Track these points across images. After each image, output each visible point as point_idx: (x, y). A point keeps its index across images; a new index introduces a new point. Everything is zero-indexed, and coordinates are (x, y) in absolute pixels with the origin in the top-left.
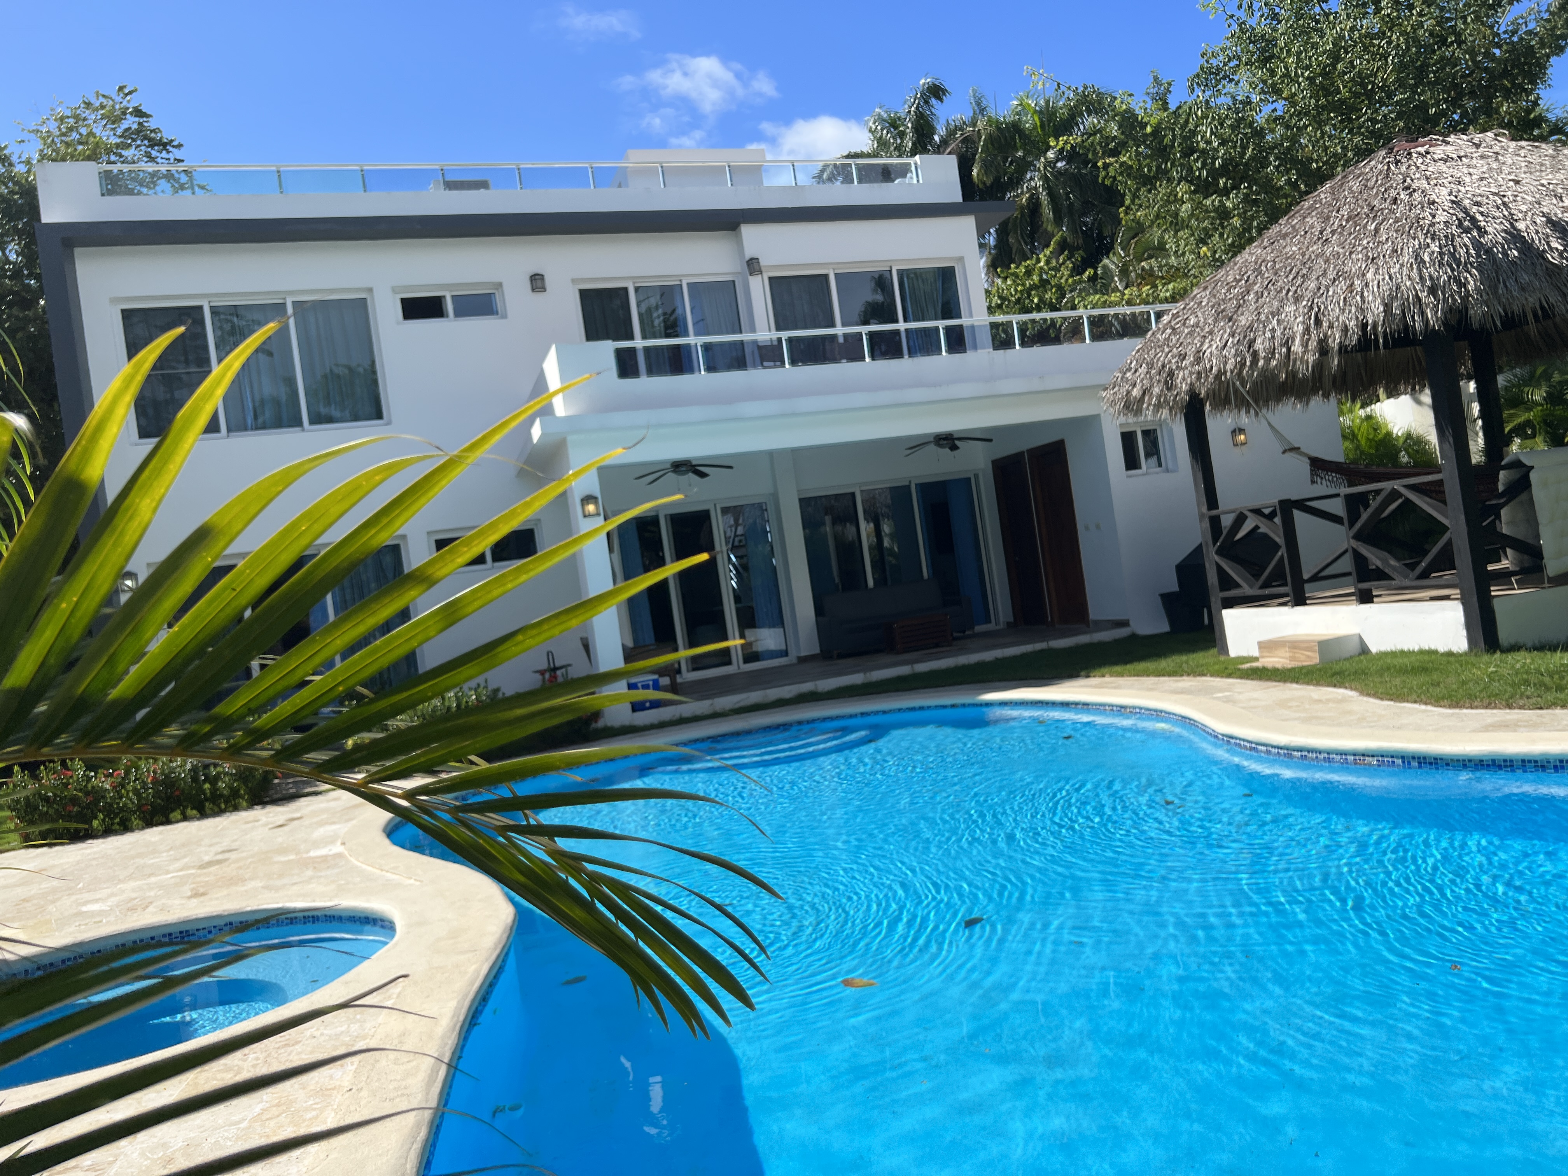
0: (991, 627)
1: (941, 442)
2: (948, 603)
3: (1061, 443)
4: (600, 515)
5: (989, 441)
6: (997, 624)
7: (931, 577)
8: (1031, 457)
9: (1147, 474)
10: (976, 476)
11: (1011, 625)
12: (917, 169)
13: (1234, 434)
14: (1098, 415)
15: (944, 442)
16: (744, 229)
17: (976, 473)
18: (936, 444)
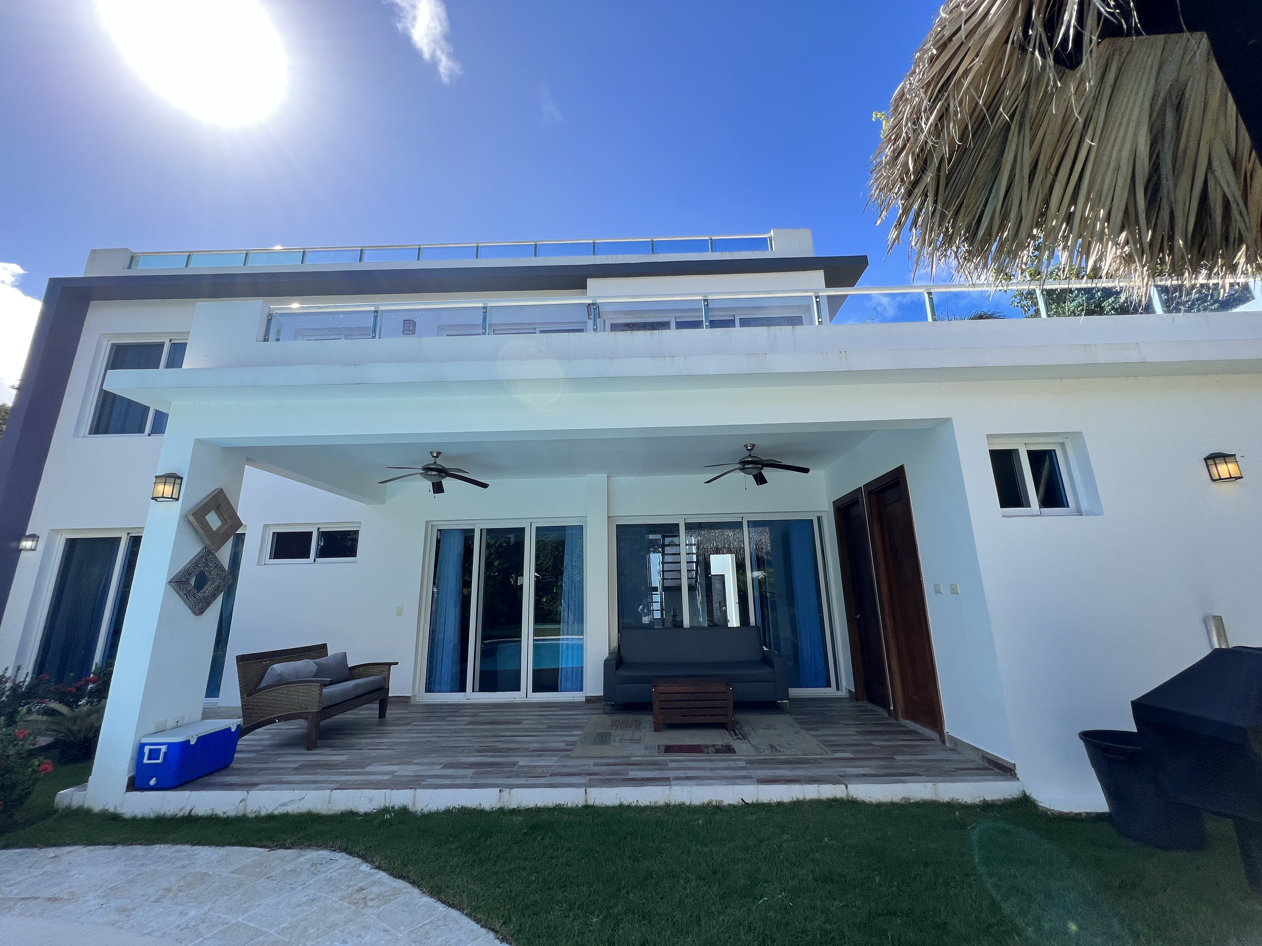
0: (830, 692)
1: (746, 466)
2: (766, 660)
3: (900, 470)
4: (177, 499)
5: (806, 471)
6: (838, 689)
7: (760, 625)
8: (869, 493)
9: (1041, 515)
10: (819, 519)
11: (854, 697)
12: (771, 241)
13: (1210, 462)
14: (948, 420)
15: (750, 466)
16: (590, 282)
17: (819, 515)
18: (743, 469)
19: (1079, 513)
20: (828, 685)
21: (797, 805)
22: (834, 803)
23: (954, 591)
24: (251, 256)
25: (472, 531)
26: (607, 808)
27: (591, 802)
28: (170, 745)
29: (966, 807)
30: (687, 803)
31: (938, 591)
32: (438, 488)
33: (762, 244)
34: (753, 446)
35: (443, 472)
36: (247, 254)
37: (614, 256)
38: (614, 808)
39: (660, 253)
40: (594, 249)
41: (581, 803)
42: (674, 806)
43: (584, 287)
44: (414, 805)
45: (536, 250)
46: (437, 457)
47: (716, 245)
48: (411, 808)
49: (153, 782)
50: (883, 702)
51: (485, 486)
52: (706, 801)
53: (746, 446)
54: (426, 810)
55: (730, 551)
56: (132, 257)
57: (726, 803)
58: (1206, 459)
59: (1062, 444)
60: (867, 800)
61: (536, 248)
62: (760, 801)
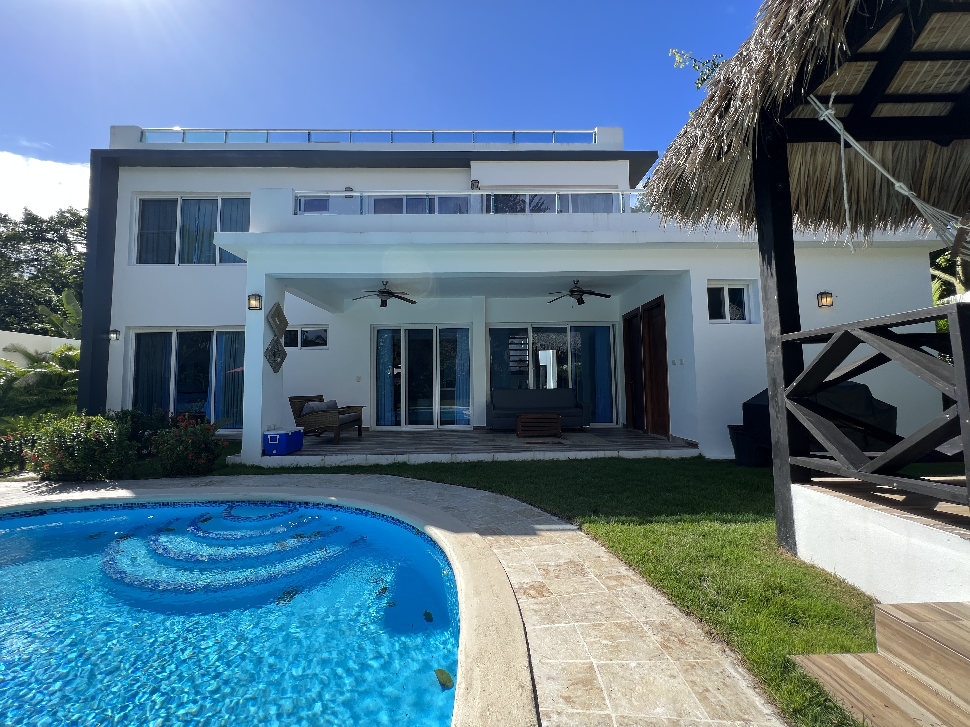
1: (574, 293)
2: (578, 406)
3: (662, 297)
4: (261, 309)
5: (608, 297)
6: (617, 424)
7: (574, 387)
8: (644, 311)
9: (730, 323)
10: (613, 326)
11: (625, 426)
12: (595, 135)
13: (820, 296)
14: (688, 271)
15: (576, 293)
16: (473, 164)
17: (614, 323)
18: (571, 295)
19: (750, 322)
20: (612, 421)
21: (595, 460)
22: (612, 458)
23: (681, 363)
24: (229, 135)
25: (399, 331)
26: (504, 462)
27: (496, 459)
28: (280, 435)
29: (673, 460)
30: (542, 459)
31: (674, 364)
32: (384, 304)
33: (588, 138)
34: (578, 281)
35: (391, 294)
36: (226, 133)
37: (488, 144)
38: (507, 462)
39: (519, 142)
40: (474, 137)
41: (491, 460)
42: (536, 460)
43: (469, 166)
44: (409, 461)
45: (433, 137)
46: (386, 284)
47: (558, 138)
48: (407, 462)
49: (274, 452)
50: (642, 428)
51: (414, 303)
52: (551, 459)
53: (574, 281)
54: (416, 463)
55: (552, 348)
56: (142, 132)
57: (561, 459)
58: (818, 295)
59: (748, 285)
60: (627, 457)
61: (433, 135)
62: (577, 458)
